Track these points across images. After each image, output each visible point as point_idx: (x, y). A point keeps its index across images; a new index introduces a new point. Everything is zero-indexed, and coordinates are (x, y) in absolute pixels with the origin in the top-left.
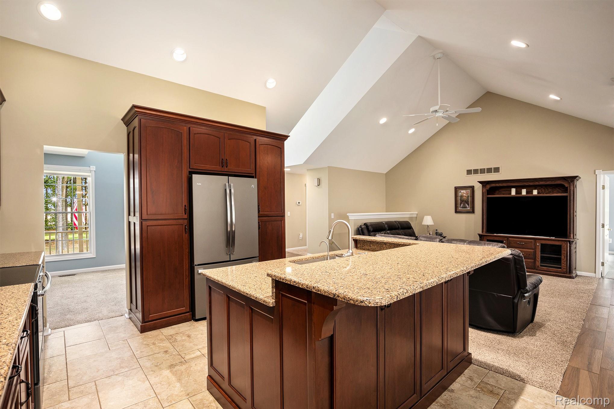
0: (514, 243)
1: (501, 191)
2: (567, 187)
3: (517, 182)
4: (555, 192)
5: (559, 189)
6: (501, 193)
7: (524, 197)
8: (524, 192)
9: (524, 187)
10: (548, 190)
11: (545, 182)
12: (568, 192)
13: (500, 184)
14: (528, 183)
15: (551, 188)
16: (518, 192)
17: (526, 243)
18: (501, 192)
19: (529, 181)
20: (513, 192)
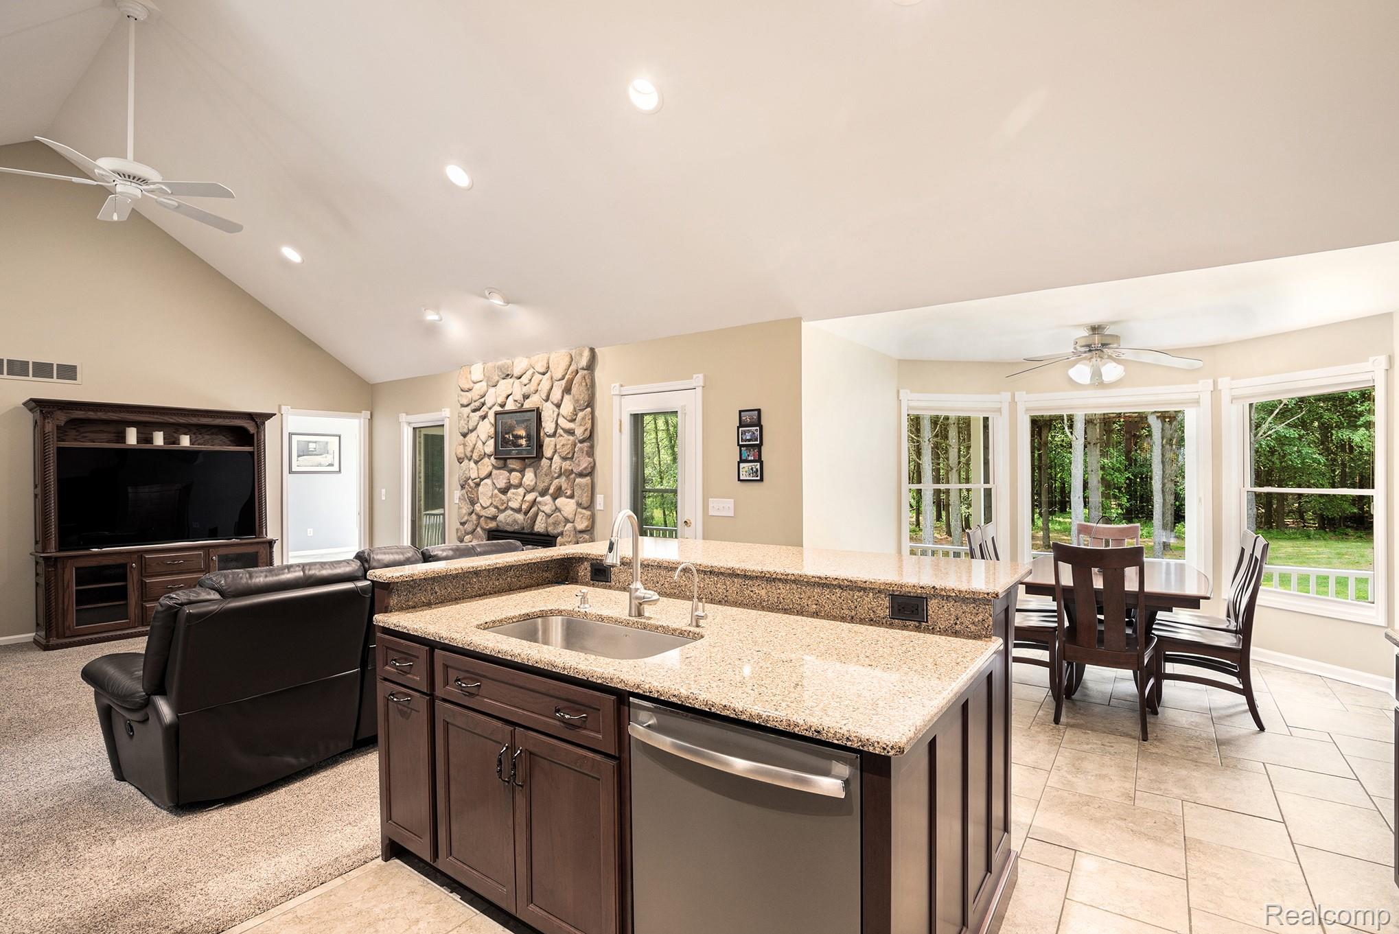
0: (157, 564)
1: (86, 432)
2: (253, 434)
3: (150, 413)
4: (216, 441)
5: (224, 436)
6: (86, 437)
7: (159, 452)
8: (159, 439)
9: (159, 426)
10: (203, 438)
11: (211, 419)
12: (255, 444)
13: (99, 413)
14: (174, 417)
15: (209, 433)
16: (145, 438)
17: (187, 561)
18: (85, 435)
19: (178, 414)
20: (132, 437)
